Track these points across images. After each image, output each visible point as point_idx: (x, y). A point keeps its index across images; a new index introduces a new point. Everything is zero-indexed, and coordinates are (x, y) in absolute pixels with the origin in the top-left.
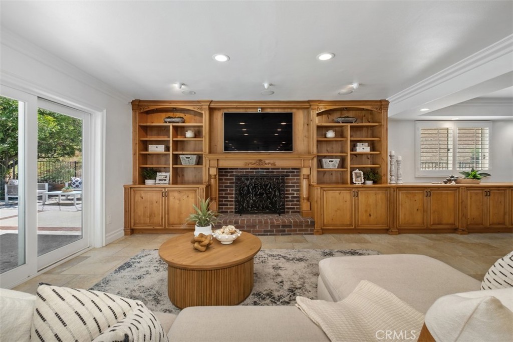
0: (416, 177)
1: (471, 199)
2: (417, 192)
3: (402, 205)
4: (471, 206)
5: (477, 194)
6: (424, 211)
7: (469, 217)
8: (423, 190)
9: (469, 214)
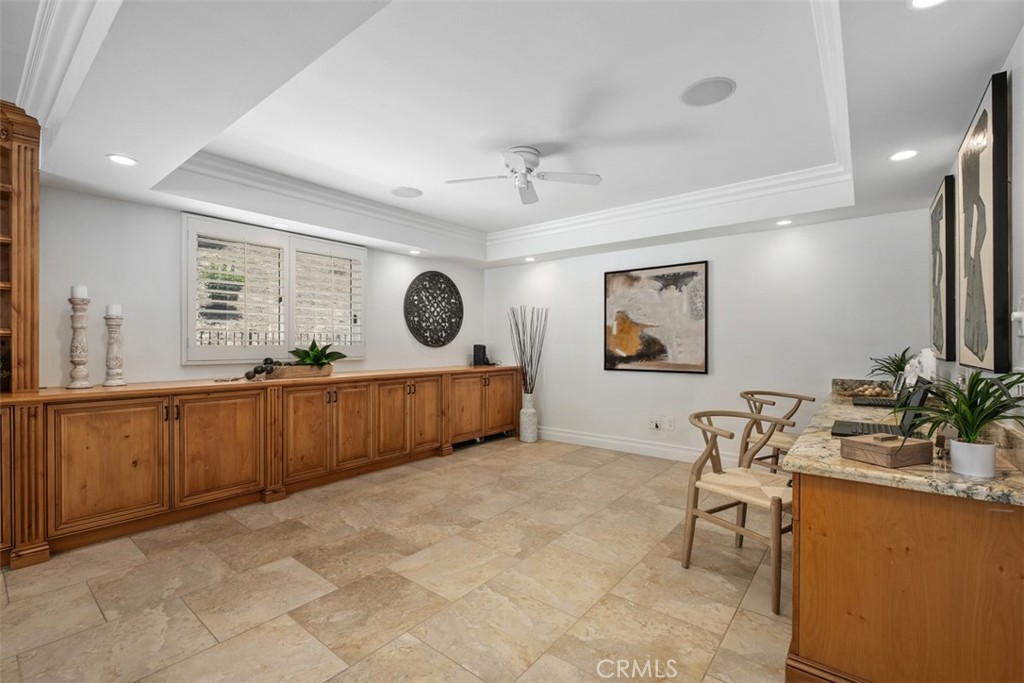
0: (182, 366)
1: (295, 412)
2: (132, 410)
3: (70, 459)
4: (295, 429)
5: (309, 400)
6: (161, 464)
7: (291, 456)
8: (156, 404)
9: (291, 448)
